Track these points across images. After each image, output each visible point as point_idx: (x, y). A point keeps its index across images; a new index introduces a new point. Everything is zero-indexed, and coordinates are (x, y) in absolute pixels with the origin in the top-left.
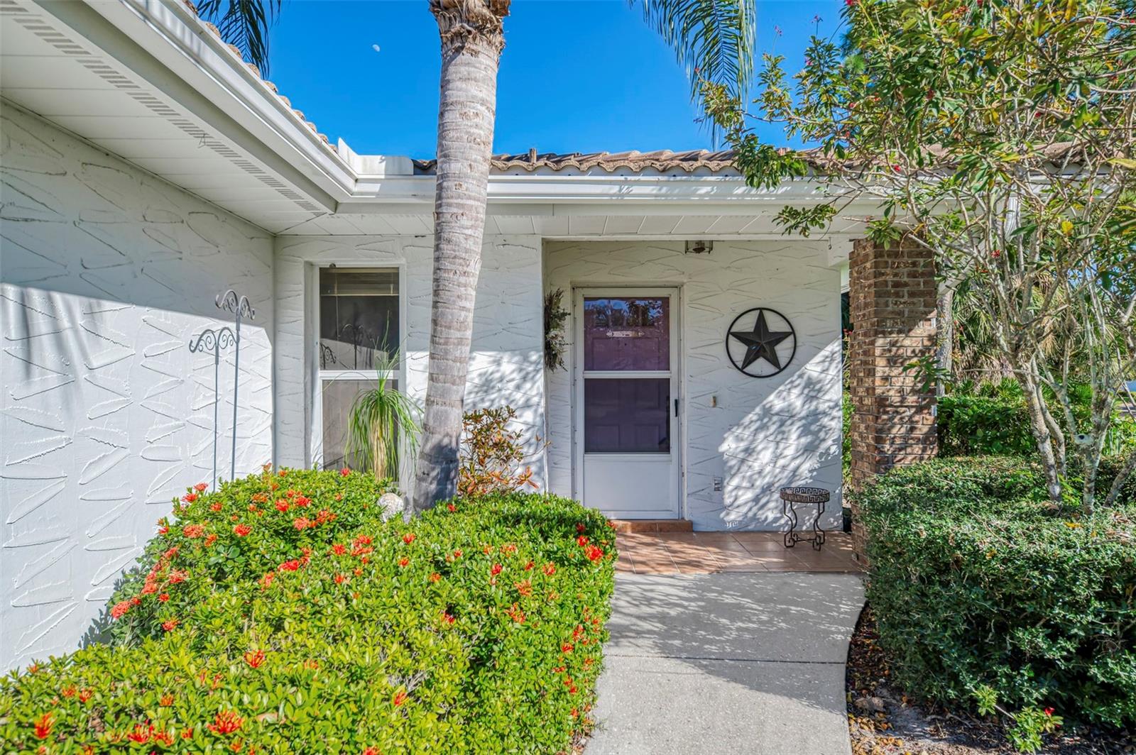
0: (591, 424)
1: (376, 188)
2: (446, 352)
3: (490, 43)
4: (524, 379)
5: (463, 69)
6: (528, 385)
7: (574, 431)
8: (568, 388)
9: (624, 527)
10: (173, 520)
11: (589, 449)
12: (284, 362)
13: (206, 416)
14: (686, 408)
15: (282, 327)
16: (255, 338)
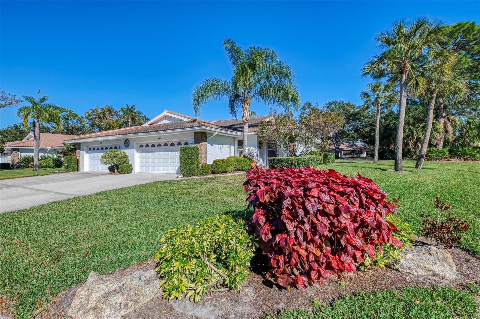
0: (269, 154)
2: (244, 148)
4: (256, 150)
7: (266, 155)
8: (265, 151)
12: (235, 148)
13: (229, 153)
14: (279, 153)
15: (235, 146)
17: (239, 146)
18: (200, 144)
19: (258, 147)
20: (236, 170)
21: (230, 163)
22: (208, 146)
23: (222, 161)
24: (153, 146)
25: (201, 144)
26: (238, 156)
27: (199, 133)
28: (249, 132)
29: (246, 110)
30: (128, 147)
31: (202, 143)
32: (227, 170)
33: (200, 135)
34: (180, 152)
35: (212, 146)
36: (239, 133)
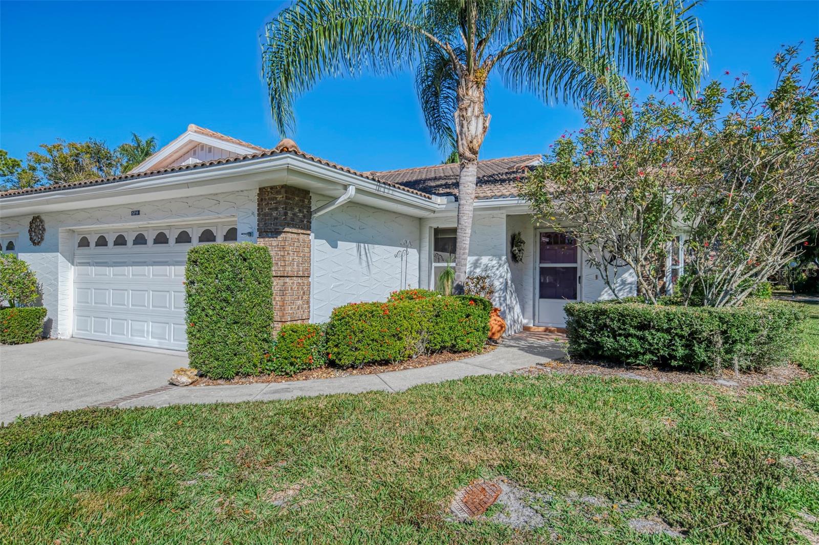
0: (542, 285)
1: (444, 206)
2: (460, 257)
3: (473, 164)
4: (500, 266)
5: (465, 173)
6: (501, 268)
7: (534, 289)
8: (532, 271)
9: (554, 330)
10: (390, 298)
11: (541, 297)
12: (422, 260)
13: (399, 276)
14: (584, 280)
15: (422, 249)
16: (413, 253)
17: (435, 250)
18: (280, 238)
19: (510, 255)
20: (427, 349)
21: (406, 324)
22: (318, 246)
23: (370, 312)
24: (120, 241)
25: (285, 240)
26: (432, 288)
27: (278, 193)
28: (476, 197)
29: (470, 110)
30: (39, 243)
31: (290, 235)
32: (389, 353)
33: (279, 197)
34: (188, 270)
35: (335, 246)
36: (439, 202)
